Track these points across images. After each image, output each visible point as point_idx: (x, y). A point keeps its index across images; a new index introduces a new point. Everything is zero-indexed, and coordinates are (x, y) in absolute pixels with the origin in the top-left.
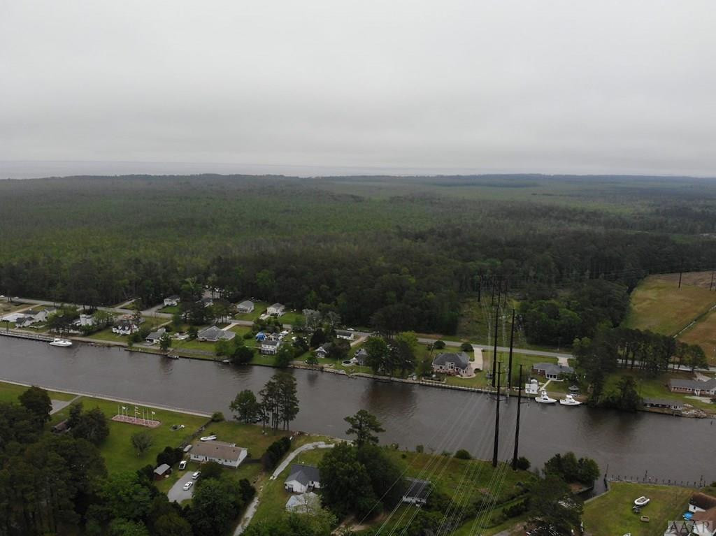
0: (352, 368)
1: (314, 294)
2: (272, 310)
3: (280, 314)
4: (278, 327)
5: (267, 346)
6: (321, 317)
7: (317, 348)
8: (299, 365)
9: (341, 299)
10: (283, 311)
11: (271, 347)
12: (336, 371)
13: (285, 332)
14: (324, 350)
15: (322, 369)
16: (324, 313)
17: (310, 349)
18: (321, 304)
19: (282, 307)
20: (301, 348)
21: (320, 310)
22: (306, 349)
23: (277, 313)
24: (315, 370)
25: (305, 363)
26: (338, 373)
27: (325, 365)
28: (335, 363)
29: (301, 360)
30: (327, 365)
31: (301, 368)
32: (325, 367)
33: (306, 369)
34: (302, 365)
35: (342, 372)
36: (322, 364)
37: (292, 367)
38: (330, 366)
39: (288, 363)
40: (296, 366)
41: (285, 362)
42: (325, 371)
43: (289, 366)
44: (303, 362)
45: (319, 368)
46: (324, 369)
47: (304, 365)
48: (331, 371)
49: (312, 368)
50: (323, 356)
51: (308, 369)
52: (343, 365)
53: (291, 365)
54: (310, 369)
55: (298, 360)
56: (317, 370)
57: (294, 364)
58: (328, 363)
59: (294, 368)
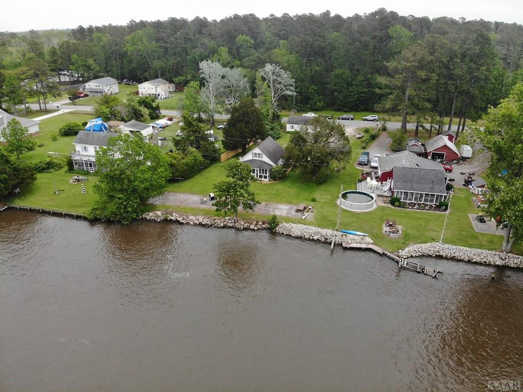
0: (381, 217)
1: (225, 53)
2: (147, 87)
3: (163, 95)
4: (144, 109)
5: (91, 150)
7: (244, 153)
8: (185, 211)
9: (280, 52)
10: (171, 92)
13: (163, 122)
14: (265, 159)
17: (223, 157)
19: (170, 87)
20: (195, 153)
23: (157, 93)
24: (245, 229)
25: (205, 202)
26: (344, 245)
27: (282, 210)
28: (314, 200)
29: (194, 193)
30: (287, 210)
31: (192, 223)
32: (281, 217)
33: (211, 226)
34: (196, 212)
35: (357, 237)
36: (269, 207)
37: (159, 220)
38: (299, 214)
39: (145, 206)
40: (174, 214)
41: (136, 201)
42: (283, 234)
43: (150, 215)
44: (199, 201)
45: (261, 223)
46: (281, 225)
47: (202, 210)
48: (311, 238)
49: (233, 221)
50: (265, 177)
51: (219, 226)
52: (346, 210)
53: (157, 212)
54: (224, 227)
55: (181, 193)
56: (256, 228)
57: (167, 208)
58: (290, 203)
59: (167, 222)
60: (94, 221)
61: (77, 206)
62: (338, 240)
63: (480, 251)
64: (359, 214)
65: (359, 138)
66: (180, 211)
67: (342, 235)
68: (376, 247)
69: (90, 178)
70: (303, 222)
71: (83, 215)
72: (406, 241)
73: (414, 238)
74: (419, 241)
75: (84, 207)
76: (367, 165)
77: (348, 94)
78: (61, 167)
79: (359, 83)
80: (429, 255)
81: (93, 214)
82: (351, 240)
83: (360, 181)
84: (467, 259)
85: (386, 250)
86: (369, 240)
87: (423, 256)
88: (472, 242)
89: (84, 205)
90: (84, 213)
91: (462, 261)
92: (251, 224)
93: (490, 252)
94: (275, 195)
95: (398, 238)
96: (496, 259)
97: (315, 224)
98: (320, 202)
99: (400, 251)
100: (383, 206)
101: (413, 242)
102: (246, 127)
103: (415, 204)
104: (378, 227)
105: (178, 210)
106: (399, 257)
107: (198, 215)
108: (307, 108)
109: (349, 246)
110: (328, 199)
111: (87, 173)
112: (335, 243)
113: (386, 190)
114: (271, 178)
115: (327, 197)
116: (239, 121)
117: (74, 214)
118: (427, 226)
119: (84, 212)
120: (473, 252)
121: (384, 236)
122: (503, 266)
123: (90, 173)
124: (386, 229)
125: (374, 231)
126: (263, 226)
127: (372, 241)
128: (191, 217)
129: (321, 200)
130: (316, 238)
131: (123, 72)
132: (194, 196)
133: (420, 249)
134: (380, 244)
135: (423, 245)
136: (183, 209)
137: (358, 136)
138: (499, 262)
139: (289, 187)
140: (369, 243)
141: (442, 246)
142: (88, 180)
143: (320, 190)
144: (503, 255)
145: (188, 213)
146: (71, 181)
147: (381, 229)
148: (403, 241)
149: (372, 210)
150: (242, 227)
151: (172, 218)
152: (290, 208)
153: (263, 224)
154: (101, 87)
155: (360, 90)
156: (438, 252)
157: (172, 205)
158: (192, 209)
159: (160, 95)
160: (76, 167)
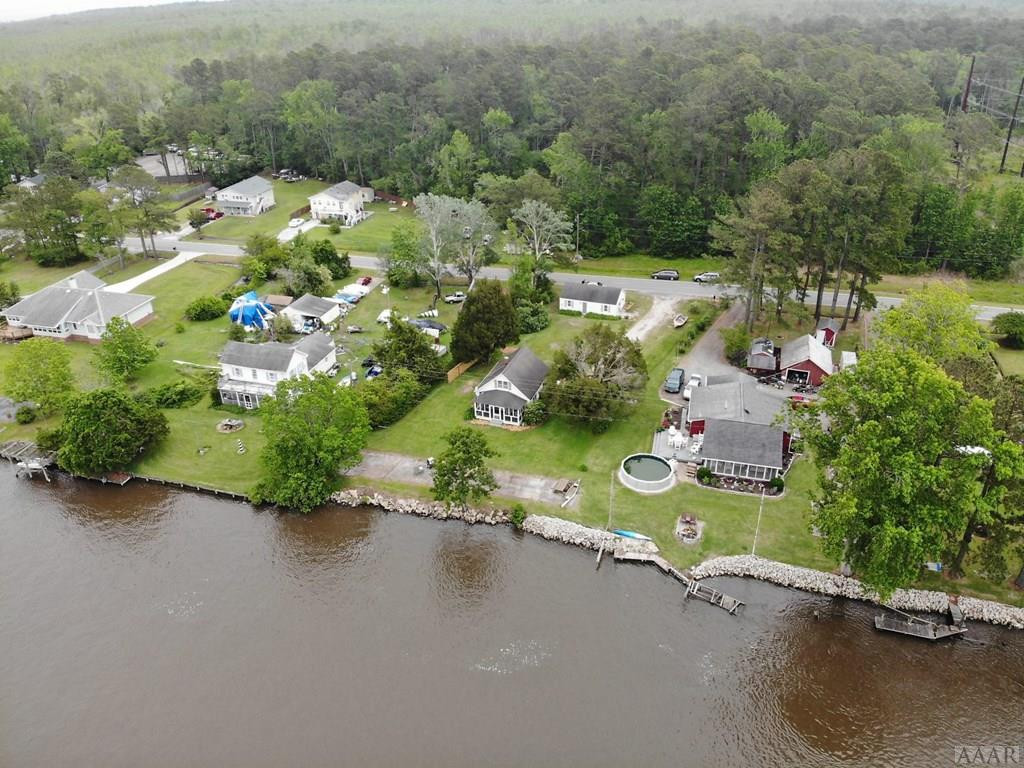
0: (677, 505)
1: (461, 143)
2: (326, 202)
3: (354, 217)
4: (324, 271)
5: (247, 373)
6: (493, 223)
8: (393, 490)
9: (562, 156)
10: (366, 206)
11: (262, 375)
12: (597, 535)
13: (354, 289)
15: (515, 522)
16: (503, 212)
17: (449, 381)
18: (486, 179)
19: (365, 195)
21: (486, 202)
22: (433, 380)
23: (343, 214)
24: (479, 522)
25: (422, 472)
26: (616, 555)
27: (533, 488)
28: (584, 469)
29: (404, 453)
30: (541, 488)
31: (401, 511)
32: (531, 503)
33: (429, 515)
34: (407, 491)
35: (635, 543)
36: (515, 484)
37: (354, 505)
38: (558, 497)
39: (335, 480)
40: (376, 495)
41: (321, 479)
42: (532, 532)
43: (342, 496)
44: (412, 471)
45: (501, 514)
46: (529, 519)
47: (416, 488)
48: (572, 541)
49: (461, 509)
50: (515, 420)
51: (440, 517)
52: (629, 490)
53: (351, 491)
54: (449, 518)
55: (386, 452)
56: (493, 522)
57: (365, 482)
58: (547, 474)
59: (365, 507)
60: (262, 506)
61: (235, 479)
62: (609, 546)
63: (806, 571)
64: (646, 498)
65: (679, 327)
66: (385, 489)
67: (616, 538)
68: (661, 559)
69: (249, 421)
70: (562, 514)
71: (245, 495)
72: (704, 550)
73: (718, 545)
74: (724, 551)
75: (244, 479)
76: (677, 393)
77: (671, 228)
78: (200, 397)
79: (690, 211)
80: (735, 575)
81: (258, 496)
82: (628, 546)
83: (660, 430)
84: (787, 583)
85: (673, 566)
86: (652, 547)
87: (726, 575)
88: (800, 554)
89: (245, 476)
90: (246, 493)
91: (780, 585)
92: (487, 514)
93: (822, 574)
94: (527, 456)
95: (694, 545)
96: (828, 585)
97: (579, 517)
98: (592, 472)
99: (693, 568)
100: (686, 483)
101: (716, 553)
102: (488, 329)
103: (734, 479)
104: (670, 525)
105: (382, 487)
106: (690, 577)
107: (412, 497)
108: (601, 252)
109: (622, 557)
110: (605, 466)
111: (242, 411)
112: (603, 551)
113: (694, 451)
114: (523, 421)
115: (606, 463)
116: (477, 320)
117: (231, 493)
118: (742, 522)
119: (246, 490)
120: (797, 573)
121: (675, 540)
122: (838, 595)
123: (246, 410)
124: (680, 528)
125: (663, 531)
126: (504, 518)
127: (656, 550)
128: (401, 501)
129: (595, 469)
130: (578, 541)
131: (279, 155)
132: (405, 459)
133: (722, 565)
134: (667, 553)
135: (727, 559)
136: (388, 485)
137: (677, 324)
138: (833, 590)
139: (550, 440)
140: (651, 553)
141: (754, 562)
142: (245, 425)
143: (597, 447)
144: (839, 580)
145: (396, 492)
146: (219, 427)
147: (673, 528)
148: (700, 550)
149: (666, 492)
150: (473, 519)
151: (373, 502)
152: (546, 484)
153: (505, 514)
154: (244, 200)
155: (694, 223)
156: (748, 570)
157: (373, 477)
158: (402, 487)
159: (349, 218)
160: (224, 400)
